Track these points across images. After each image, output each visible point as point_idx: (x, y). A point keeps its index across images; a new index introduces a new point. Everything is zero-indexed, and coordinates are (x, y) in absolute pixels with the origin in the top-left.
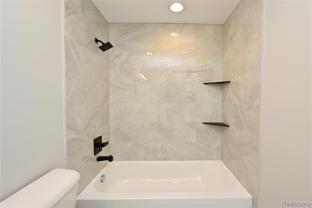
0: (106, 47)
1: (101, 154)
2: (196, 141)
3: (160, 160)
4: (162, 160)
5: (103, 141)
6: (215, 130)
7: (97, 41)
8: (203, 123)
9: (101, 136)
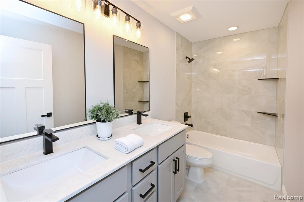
0: (191, 60)
1: (187, 122)
2: (250, 126)
3: (221, 135)
4: (223, 136)
5: (188, 115)
6: (269, 119)
7: (187, 58)
8: (257, 112)
9: (187, 112)
